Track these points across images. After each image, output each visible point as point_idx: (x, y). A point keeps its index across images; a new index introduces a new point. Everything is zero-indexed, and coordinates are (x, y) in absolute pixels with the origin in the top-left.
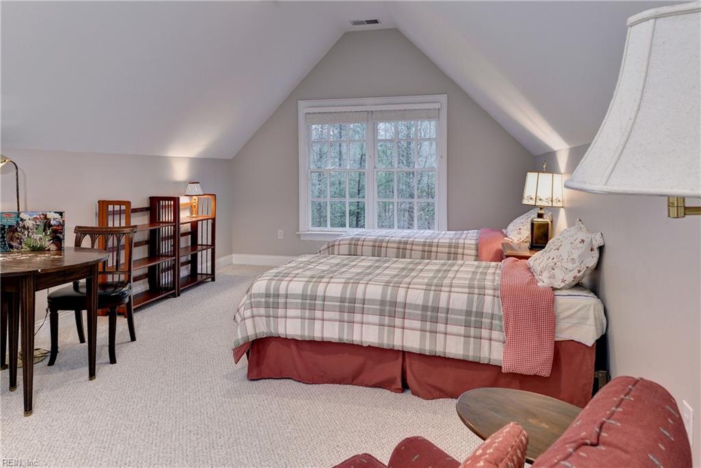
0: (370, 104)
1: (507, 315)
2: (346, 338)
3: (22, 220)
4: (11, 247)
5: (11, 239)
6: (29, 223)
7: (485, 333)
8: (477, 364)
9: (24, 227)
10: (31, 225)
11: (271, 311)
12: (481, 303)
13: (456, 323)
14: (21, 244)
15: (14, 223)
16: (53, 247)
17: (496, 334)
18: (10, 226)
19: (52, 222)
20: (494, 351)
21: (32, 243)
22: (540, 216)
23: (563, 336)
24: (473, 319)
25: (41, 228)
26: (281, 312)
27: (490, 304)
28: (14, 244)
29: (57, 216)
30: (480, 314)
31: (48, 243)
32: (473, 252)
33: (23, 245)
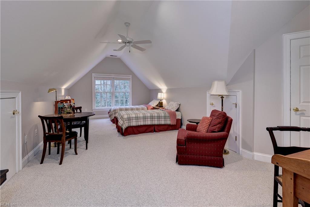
0: (113, 76)
1: (170, 116)
2: (145, 124)
3: (65, 106)
4: (62, 113)
5: (62, 111)
6: (66, 106)
7: (167, 119)
8: (166, 125)
9: (65, 107)
10: (67, 107)
11: (129, 121)
12: (166, 115)
13: (163, 118)
14: (64, 112)
15: (62, 106)
16: (73, 112)
17: (169, 119)
18: (61, 107)
19: (72, 106)
20: (169, 122)
21: (67, 111)
22: (161, 101)
23: (177, 118)
24: (165, 117)
25: (69, 108)
26: (131, 121)
27: (167, 115)
28: (63, 112)
29: (73, 104)
30: (166, 116)
31: (71, 111)
32: (147, 109)
33: (65, 112)
